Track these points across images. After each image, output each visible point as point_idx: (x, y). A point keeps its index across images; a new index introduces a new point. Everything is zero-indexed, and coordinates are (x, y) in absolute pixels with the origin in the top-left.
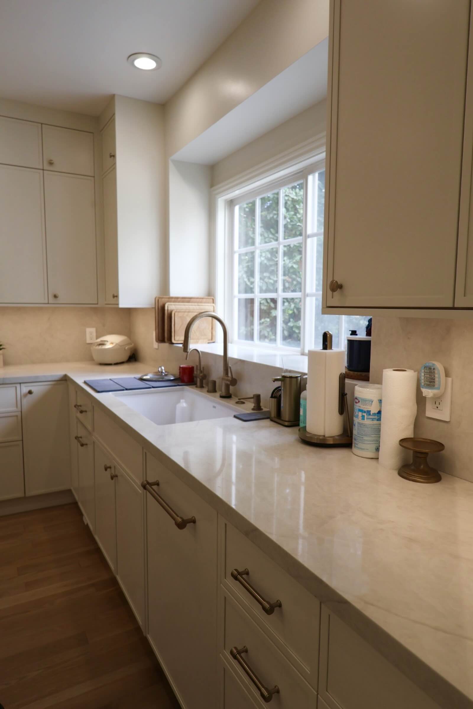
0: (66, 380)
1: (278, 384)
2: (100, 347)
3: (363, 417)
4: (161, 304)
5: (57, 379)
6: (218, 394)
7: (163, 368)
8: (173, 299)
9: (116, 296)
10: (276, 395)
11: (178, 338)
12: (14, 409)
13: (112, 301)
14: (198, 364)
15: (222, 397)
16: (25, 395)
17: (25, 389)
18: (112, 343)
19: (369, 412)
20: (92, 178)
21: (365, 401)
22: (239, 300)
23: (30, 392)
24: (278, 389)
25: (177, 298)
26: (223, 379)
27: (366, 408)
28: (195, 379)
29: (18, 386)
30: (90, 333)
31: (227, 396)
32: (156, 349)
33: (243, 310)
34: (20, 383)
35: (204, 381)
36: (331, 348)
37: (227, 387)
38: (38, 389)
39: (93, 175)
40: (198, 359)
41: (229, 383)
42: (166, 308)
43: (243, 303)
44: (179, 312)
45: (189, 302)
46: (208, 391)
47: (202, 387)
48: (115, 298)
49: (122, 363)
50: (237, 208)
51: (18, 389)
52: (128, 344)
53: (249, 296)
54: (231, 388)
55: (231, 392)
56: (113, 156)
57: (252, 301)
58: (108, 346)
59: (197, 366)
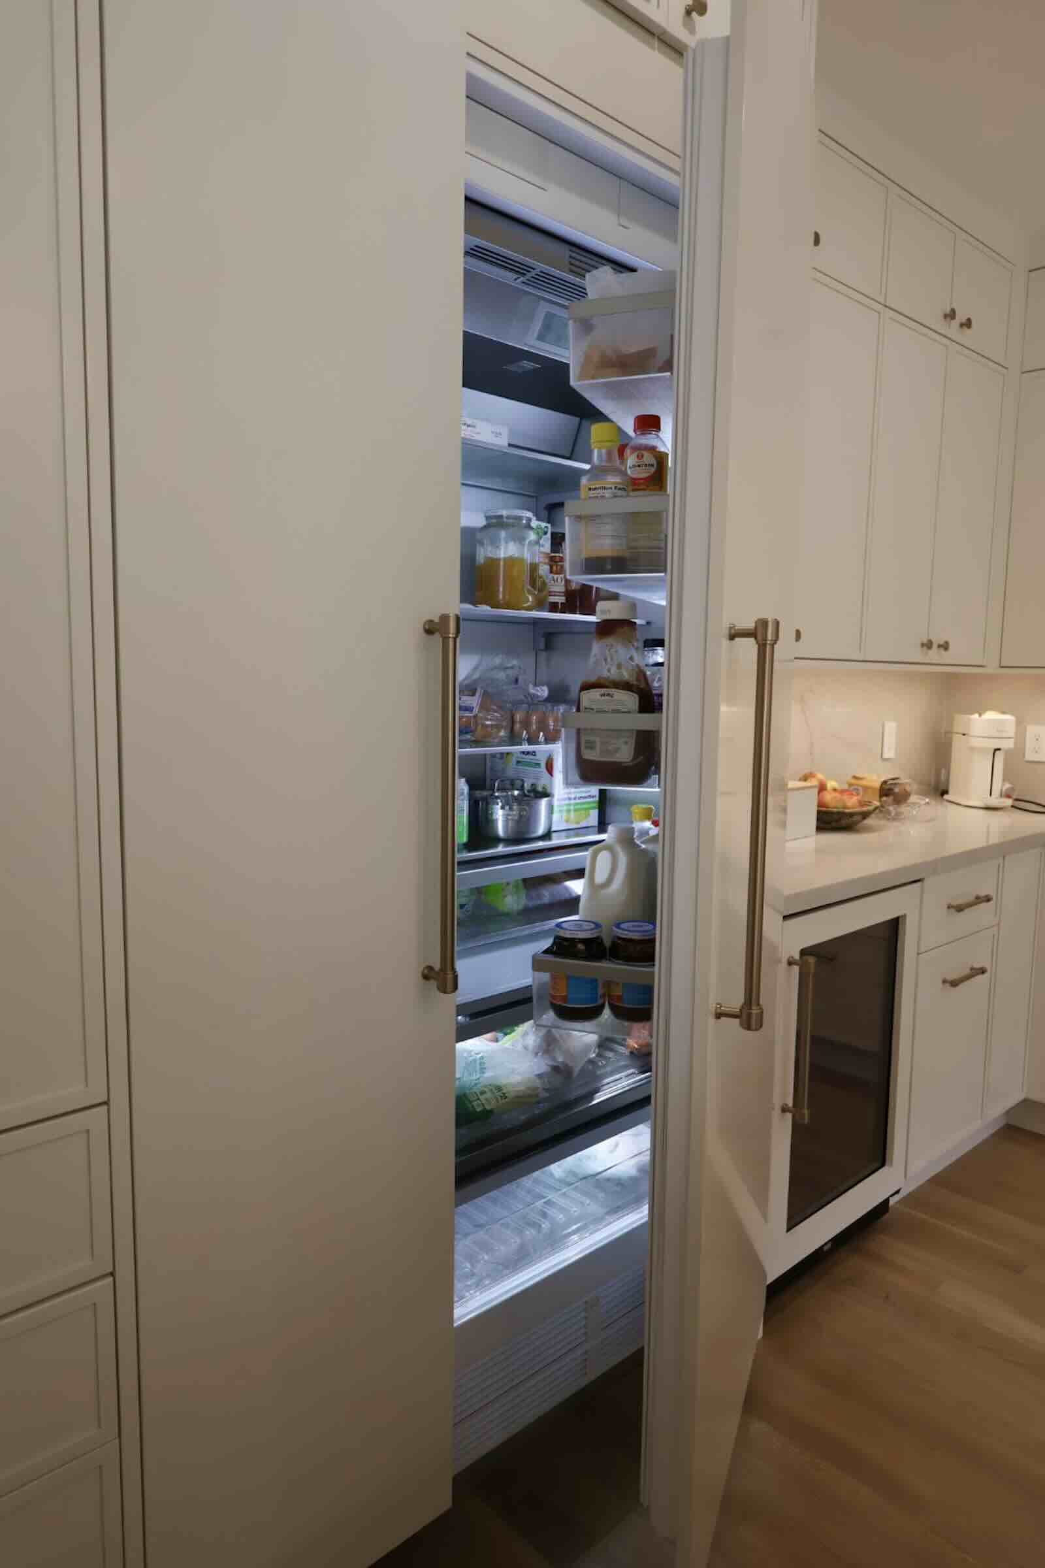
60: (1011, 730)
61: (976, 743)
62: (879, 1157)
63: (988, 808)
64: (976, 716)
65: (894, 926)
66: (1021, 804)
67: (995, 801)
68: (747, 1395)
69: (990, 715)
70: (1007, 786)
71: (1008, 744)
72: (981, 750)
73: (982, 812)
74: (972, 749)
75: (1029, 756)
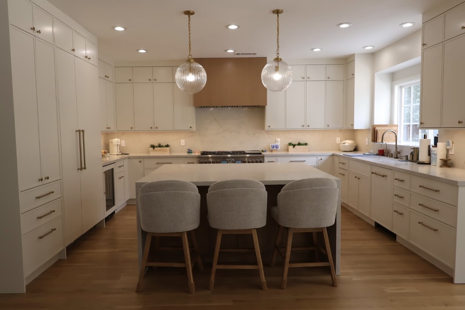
0: (333, 156)
1: (413, 150)
2: (344, 145)
3: (433, 155)
4: (374, 127)
5: (330, 155)
6: (393, 158)
7: (372, 151)
8: (379, 126)
9: (352, 125)
10: (412, 154)
11: (379, 140)
12: (316, 164)
13: (351, 127)
14: (386, 148)
15: (395, 158)
16: (320, 160)
17: (320, 158)
18: (348, 143)
19: (434, 154)
20: (343, 81)
21: (433, 151)
22: (404, 125)
23: (321, 159)
24: (412, 152)
25: (381, 125)
26: (395, 152)
27: (433, 153)
28: (384, 154)
29: (318, 157)
30: (338, 140)
31: (397, 158)
32: (367, 145)
33: (406, 129)
34: (318, 156)
35: (388, 154)
36: (426, 138)
37: (397, 154)
38: (324, 158)
39: (343, 80)
40: (386, 147)
41: (397, 153)
42: (376, 129)
43: (405, 127)
44: (380, 130)
45: (386, 127)
46: (390, 157)
47: (387, 156)
48: (352, 126)
49: (351, 151)
50: (403, 89)
51: (318, 158)
52: (355, 144)
53: (409, 124)
54: (398, 154)
55: (398, 156)
56: (353, 75)
57: (409, 126)
58: (347, 144)
59: (385, 149)
60: (120, 142)
61: (114, 144)
62: (114, 205)
63: (118, 155)
64: (114, 139)
65: (112, 169)
66: (122, 154)
67: (118, 153)
68: (95, 227)
69: (116, 139)
70: (120, 151)
71: (119, 144)
72: (115, 145)
73: (116, 156)
74: (114, 145)
75: (122, 146)
